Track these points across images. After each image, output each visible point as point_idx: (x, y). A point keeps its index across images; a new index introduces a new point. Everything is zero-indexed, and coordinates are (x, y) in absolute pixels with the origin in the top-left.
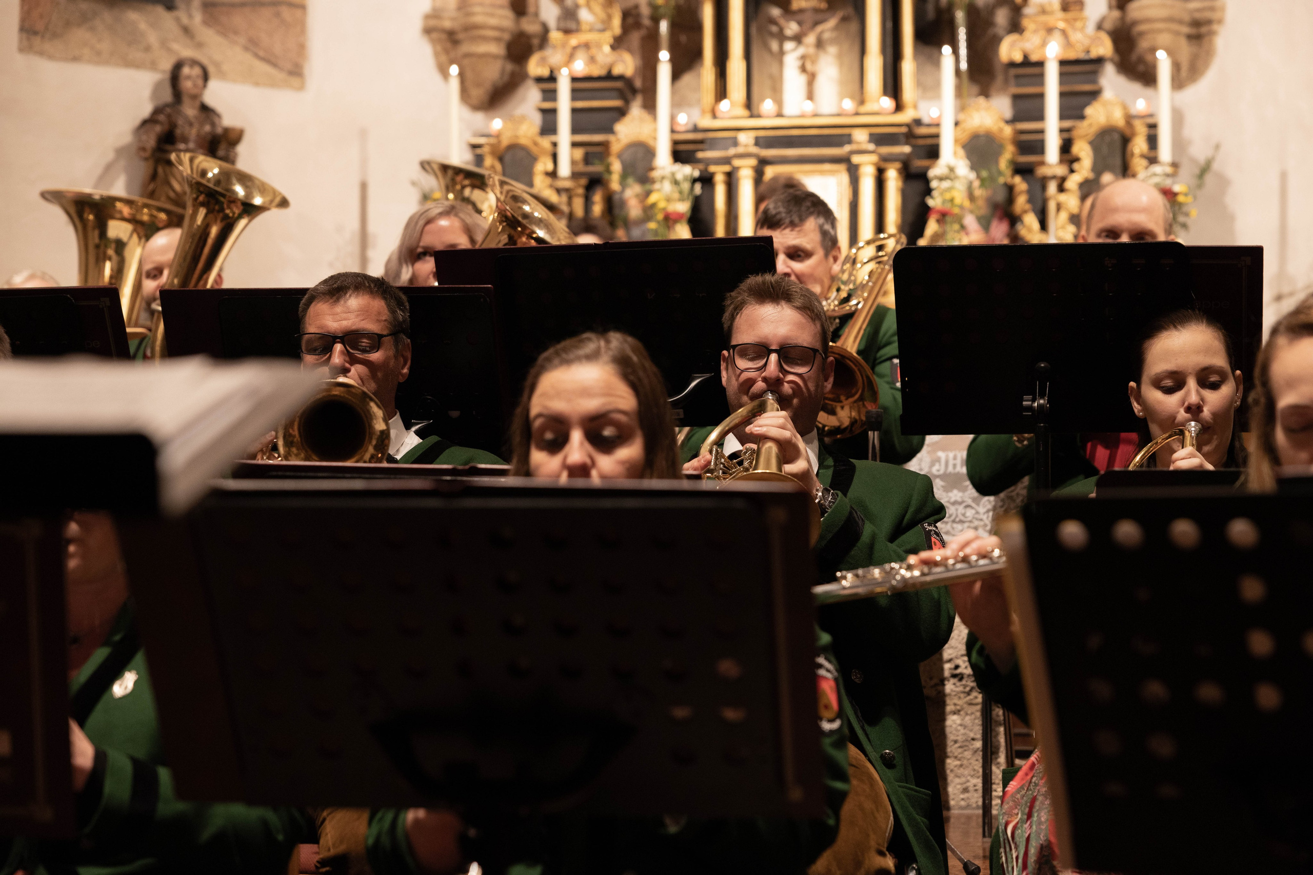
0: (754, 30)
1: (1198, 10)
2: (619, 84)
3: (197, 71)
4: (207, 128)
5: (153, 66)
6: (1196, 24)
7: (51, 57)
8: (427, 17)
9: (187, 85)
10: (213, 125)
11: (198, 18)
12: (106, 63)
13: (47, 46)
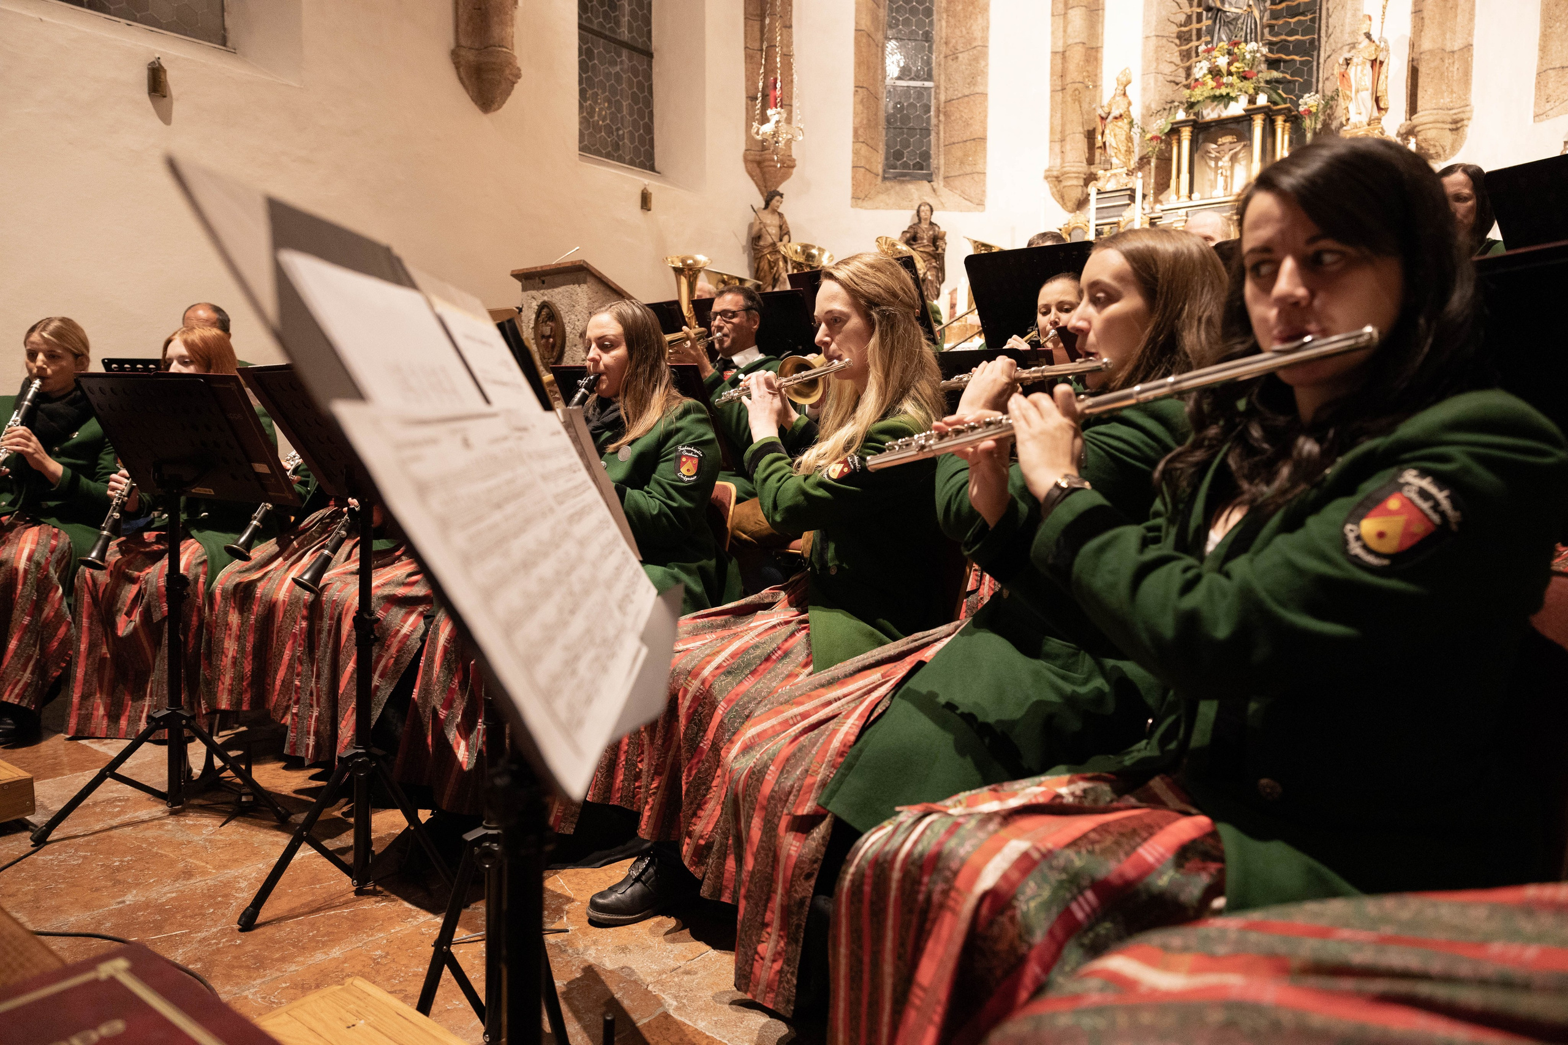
0: (1196, 157)
1: (1455, 114)
2: (1129, 192)
3: (927, 208)
4: (931, 233)
5: (912, 208)
6: (1455, 122)
7: (866, 209)
8: (1047, 171)
9: (922, 214)
10: (934, 231)
11: (942, 183)
12: (891, 208)
13: (865, 204)
